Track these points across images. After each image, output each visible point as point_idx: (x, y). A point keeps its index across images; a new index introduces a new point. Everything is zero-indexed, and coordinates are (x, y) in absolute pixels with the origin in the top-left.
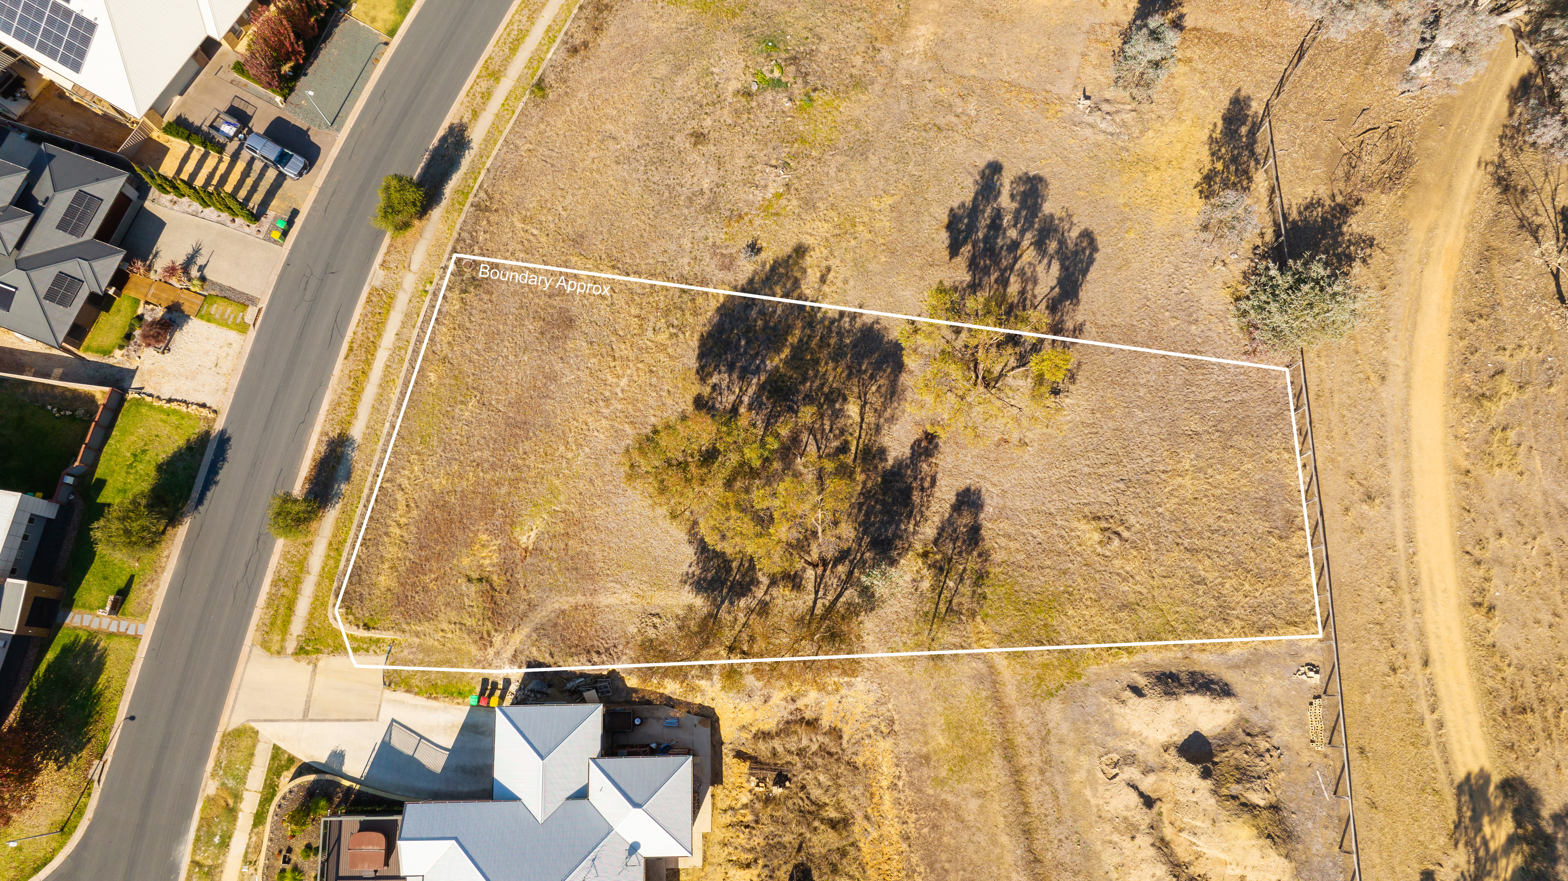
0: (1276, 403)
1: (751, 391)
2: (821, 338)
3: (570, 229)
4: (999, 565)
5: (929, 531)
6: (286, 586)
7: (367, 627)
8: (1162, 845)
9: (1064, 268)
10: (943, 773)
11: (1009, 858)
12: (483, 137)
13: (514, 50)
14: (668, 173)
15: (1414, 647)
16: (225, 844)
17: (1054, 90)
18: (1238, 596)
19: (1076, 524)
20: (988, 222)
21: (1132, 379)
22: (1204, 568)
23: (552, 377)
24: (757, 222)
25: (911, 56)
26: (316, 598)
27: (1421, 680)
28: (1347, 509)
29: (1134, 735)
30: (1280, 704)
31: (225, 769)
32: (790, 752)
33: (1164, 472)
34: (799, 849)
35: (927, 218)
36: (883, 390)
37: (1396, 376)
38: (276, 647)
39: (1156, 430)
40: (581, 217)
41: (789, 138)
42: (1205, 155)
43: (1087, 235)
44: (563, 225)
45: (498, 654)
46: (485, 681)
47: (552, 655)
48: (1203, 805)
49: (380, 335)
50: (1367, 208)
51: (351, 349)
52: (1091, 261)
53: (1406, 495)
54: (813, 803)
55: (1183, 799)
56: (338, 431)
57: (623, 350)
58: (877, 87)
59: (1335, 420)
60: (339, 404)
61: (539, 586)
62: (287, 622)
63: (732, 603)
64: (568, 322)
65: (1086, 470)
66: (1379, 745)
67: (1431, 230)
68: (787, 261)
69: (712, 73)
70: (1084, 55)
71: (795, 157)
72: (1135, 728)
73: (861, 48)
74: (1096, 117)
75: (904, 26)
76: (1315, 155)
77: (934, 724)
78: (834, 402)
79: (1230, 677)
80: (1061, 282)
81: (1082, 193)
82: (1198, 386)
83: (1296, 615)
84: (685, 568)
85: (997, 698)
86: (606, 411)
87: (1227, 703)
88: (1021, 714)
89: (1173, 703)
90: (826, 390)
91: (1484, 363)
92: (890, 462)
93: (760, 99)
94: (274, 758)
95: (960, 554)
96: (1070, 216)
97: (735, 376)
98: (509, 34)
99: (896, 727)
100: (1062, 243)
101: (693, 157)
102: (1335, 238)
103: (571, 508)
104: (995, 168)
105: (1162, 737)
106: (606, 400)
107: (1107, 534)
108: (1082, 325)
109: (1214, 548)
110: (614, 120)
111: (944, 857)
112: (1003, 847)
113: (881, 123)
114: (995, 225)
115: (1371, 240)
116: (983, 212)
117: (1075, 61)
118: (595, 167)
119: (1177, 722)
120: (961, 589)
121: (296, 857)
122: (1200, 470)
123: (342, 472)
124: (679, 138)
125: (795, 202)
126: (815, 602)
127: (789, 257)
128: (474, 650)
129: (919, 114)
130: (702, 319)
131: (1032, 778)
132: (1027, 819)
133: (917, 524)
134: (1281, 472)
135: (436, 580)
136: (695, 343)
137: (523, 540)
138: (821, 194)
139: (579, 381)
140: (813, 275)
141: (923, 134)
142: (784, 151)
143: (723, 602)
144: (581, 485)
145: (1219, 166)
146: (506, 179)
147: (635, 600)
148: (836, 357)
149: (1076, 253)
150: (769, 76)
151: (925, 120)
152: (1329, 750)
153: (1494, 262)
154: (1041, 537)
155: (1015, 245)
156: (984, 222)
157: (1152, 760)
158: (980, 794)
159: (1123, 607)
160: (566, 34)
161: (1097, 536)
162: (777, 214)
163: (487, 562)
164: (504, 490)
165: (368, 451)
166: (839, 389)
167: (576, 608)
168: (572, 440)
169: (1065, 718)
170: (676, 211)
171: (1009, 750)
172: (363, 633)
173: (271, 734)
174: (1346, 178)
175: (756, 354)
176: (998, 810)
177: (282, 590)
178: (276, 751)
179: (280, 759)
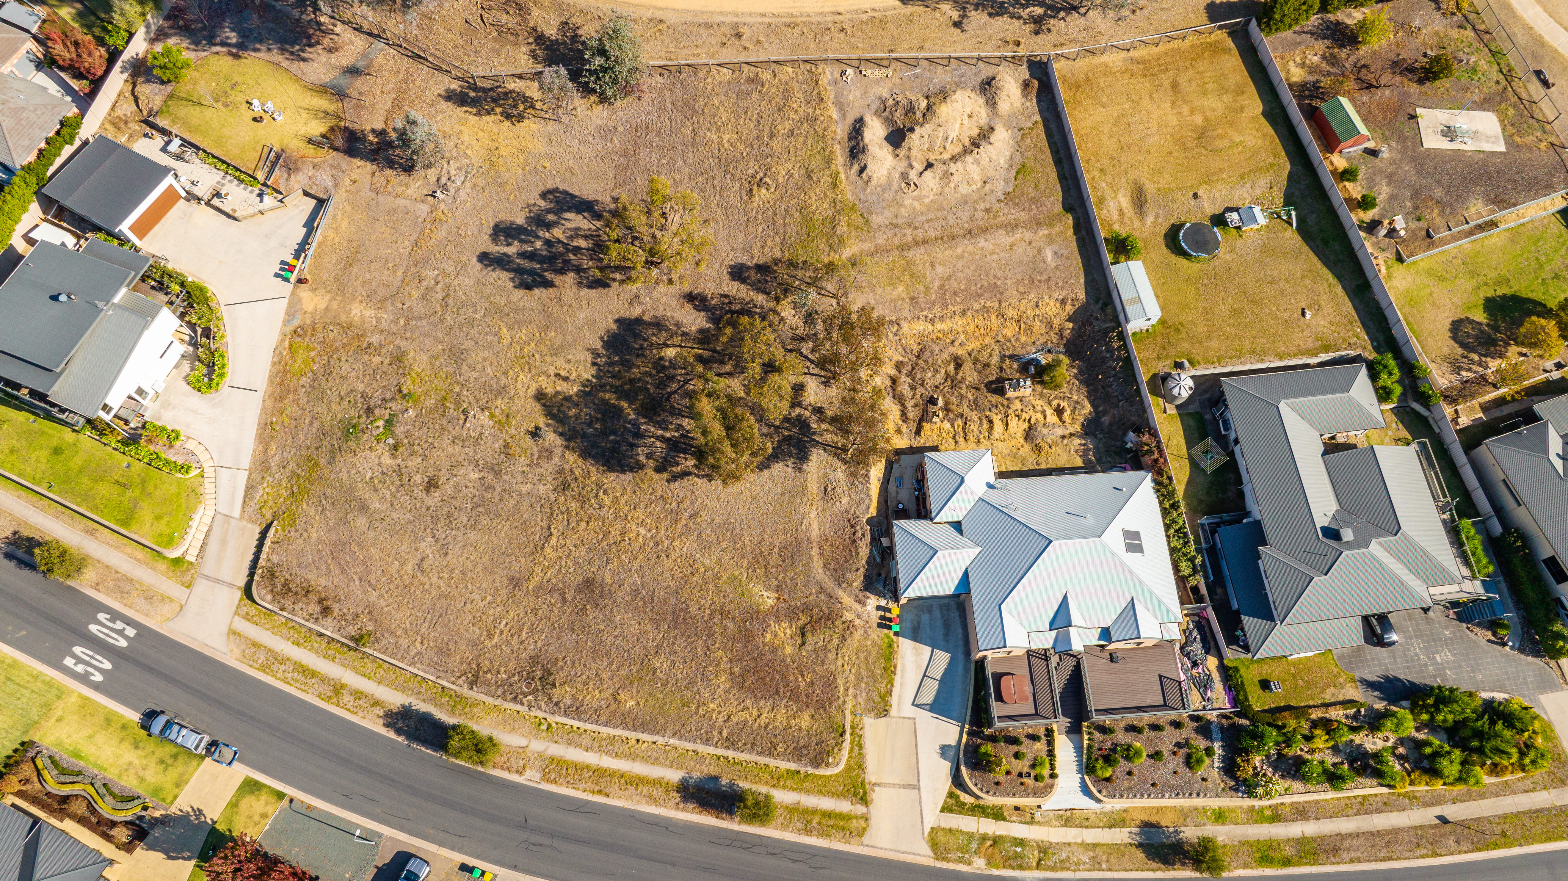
1: (653, 429)
2: (613, 377)
3: (504, 591)
4: (783, 252)
5: (760, 298)
6: (810, 822)
7: (843, 734)
8: (954, 159)
9: (569, 210)
10: (921, 288)
11: (971, 248)
12: (400, 694)
13: (314, 674)
14: (461, 509)
15: (830, 18)
16: (1021, 842)
17: (423, 216)
18: (801, 111)
19: (755, 205)
20: (527, 261)
22: (783, 128)
23: (636, 592)
24: (513, 431)
25: (379, 320)
26: (820, 792)
27: (849, 17)
28: (745, 48)
29: (889, 173)
30: (866, 92)
31: (964, 855)
32: (914, 396)
33: (719, 150)
34: (977, 389)
35: (522, 304)
36: (655, 331)
37: (660, 15)
38: (862, 823)
39: (690, 154)
40: (494, 581)
41: (441, 410)
42: (489, 118)
43: (545, 194)
44: (499, 599)
45: (859, 616)
46: (880, 626)
47: (857, 570)
48: (930, 131)
49: (588, 766)
50: (540, 24)
51: (600, 792)
52: (565, 193)
53: (736, 15)
54: (946, 380)
55: (927, 145)
56: (675, 794)
57: (615, 535)
58: (403, 344)
59: (686, 51)
60: (650, 796)
61: (805, 586)
62: (841, 816)
63: (814, 433)
64: (588, 584)
65: (717, 197)
66: (887, 42)
68: (548, 406)
69: (371, 478)
70: (397, 196)
71: (458, 404)
72: (885, 173)
73: (366, 357)
74: (452, 188)
75: (350, 326)
76: (498, 53)
77: (890, 294)
78: (664, 367)
79: (850, 119)
80: (579, 212)
81: (512, 197)
82: (660, 128)
83: (811, 79)
84: (790, 470)
86: (666, 543)
87: (867, 121)
88: (881, 241)
89: (870, 147)
90: (654, 372)
92: (709, 325)
93: (402, 436)
94: (951, 811)
95: (775, 278)
96: (528, 206)
97: (641, 442)
98: (297, 681)
99: (894, 319)
100: (549, 211)
101: (449, 489)
102: (560, 44)
103: (745, 564)
104: (485, 258)
105: (890, 157)
106: (657, 544)
107: (761, 185)
108: (613, 198)
109: (769, 123)
110: (404, 562)
111: (973, 288)
112: (963, 252)
113: (436, 339)
114: (531, 256)
115: (562, 22)
116: (518, 264)
117: (401, 202)
118: (447, 576)
119: (880, 147)
120: (800, 276)
121: (1024, 766)
122: (718, 129)
123: (711, 785)
124: (429, 502)
125: (499, 402)
126: (812, 375)
127: (544, 405)
128: (858, 635)
129: (432, 311)
130: (592, 471)
131: (920, 234)
132: (946, 238)
133: (756, 307)
134: (720, 83)
135: (803, 676)
136: (612, 476)
137: (770, 602)
138: (493, 383)
139: (641, 567)
140: (562, 386)
141: (449, 308)
142: (453, 413)
143: (814, 440)
144: (727, 557)
145: (498, 110)
146: (448, 659)
147: (815, 507)
148: (628, 365)
149: (558, 202)
150: (381, 430)
151: (438, 308)
152: (892, 68)
154: (764, 226)
155: (548, 243)
156: (526, 264)
157: (904, 164)
158: (933, 265)
159: (809, 177)
160: (308, 621)
161: (763, 191)
162: (508, 416)
163: (788, 631)
164: (729, 624)
165: (693, 763)
166: (654, 363)
167: (822, 555)
168: (690, 569)
169: (882, 213)
170: (496, 501)
171: (903, 248)
172: (848, 736)
173: (933, 817)
174: (517, 35)
175: (625, 427)
176: (941, 253)
177: (814, 824)
178: (946, 809)
179: (952, 806)
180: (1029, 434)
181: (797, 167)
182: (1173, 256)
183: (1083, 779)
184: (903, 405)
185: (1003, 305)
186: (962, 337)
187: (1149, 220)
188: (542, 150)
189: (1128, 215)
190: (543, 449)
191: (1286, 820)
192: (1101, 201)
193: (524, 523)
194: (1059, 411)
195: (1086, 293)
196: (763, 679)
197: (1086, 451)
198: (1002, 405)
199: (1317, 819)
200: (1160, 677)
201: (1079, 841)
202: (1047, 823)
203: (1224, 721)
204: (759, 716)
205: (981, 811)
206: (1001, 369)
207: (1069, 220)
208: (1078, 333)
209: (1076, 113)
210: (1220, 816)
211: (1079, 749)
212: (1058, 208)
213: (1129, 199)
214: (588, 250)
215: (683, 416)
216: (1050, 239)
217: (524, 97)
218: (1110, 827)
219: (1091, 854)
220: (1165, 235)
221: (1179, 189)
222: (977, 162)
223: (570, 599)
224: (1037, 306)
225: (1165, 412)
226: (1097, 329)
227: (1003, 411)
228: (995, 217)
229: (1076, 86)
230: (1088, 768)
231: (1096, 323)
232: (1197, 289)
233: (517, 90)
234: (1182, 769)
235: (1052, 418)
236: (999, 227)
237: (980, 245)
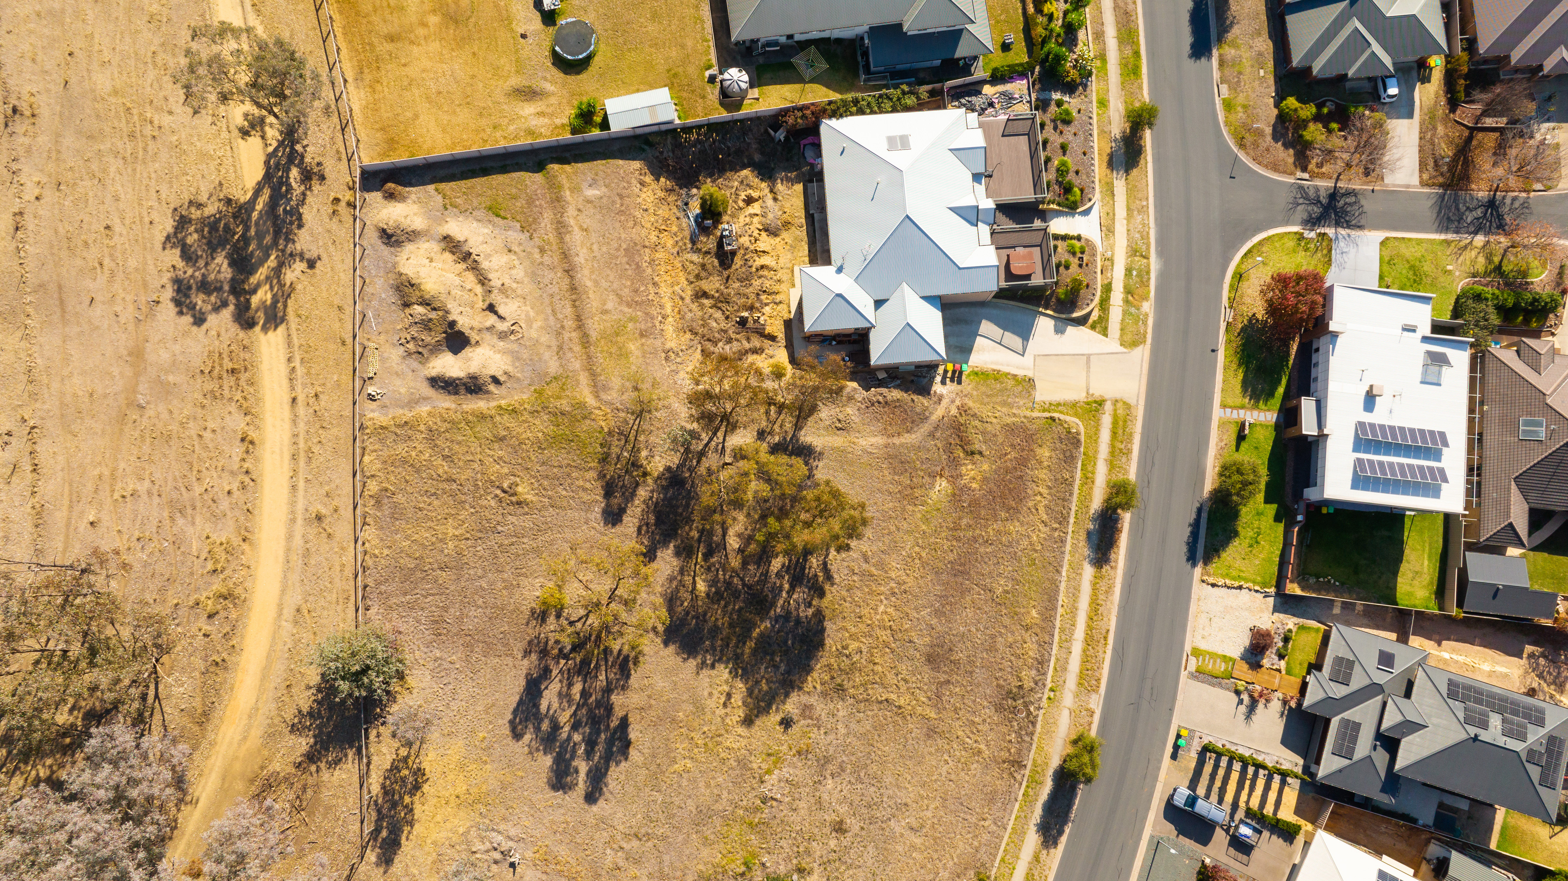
0: (380, 593)
1: (781, 602)
2: (728, 645)
3: (939, 742)
4: (590, 468)
5: (642, 493)
6: (1121, 450)
7: (1053, 419)
8: (483, 280)
9: (537, 706)
10: (630, 325)
11: (586, 272)
12: (1027, 837)
14: (863, 795)
15: (301, 410)
16: (1129, 271)
17: (539, 875)
18: (420, 447)
19: (535, 499)
20: (597, 748)
21: (488, 611)
22: (443, 468)
23: (938, 613)
24: (784, 748)
26: (1096, 441)
27: (299, 389)
28: (336, 511)
29: (499, 352)
30: (397, 374)
31: (1139, 319)
32: (737, 340)
33: (467, 539)
34: (728, 277)
35: (646, 751)
36: (678, 603)
37: (288, 613)
38: (1119, 405)
39: (472, 572)
40: (930, 754)
41: (763, 827)
42: (418, 809)
43: (517, 736)
44: (946, 747)
45: (953, 401)
46: (959, 382)
47: (913, 401)
48: (456, 304)
49: (1084, 651)
50: (292, 759)
51: (1105, 638)
52: (515, 712)
53: (293, 521)
54: (720, 308)
55: (468, 309)
56: (1104, 570)
57: (885, 635)
59: (337, 580)
60: (1107, 592)
61: (929, 450)
62: (1115, 423)
63: (785, 438)
64: (932, 659)
65: (525, 540)
66: (332, 347)
67: (245, 738)
68: (759, 712)
71: (757, 809)
72: (498, 356)
74: (506, 845)
77: (637, 357)
78: (717, 592)
79: (429, 392)
80: (539, 694)
81: (520, 773)
82: (437, 607)
83: (379, 434)
84: (821, 464)
85: (593, 375)
86: (893, 585)
87: (434, 373)
88: (577, 365)
89: (471, 371)
90: (723, 603)
91: (221, 625)
92: (672, 545)
93: (790, 866)
94: (1106, 328)
95: (619, 477)
96: (530, 753)
97: (794, 613)
99: (663, 355)
100: (538, 729)
101: (843, 809)
102: (321, 732)
103: (910, 508)
104: (591, 798)
105: (479, 350)
106: (893, 594)
107: (512, 491)
108: (524, 657)
109: (434, 483)
110: (913, 847)
111: (630, 272)
112: (590, 279)
113: (686, 842)
114: (591, 744)
115: (291, 732)
116: (600, 757)
118: (926, 801)
119: (469, 359)
120: (618, 450)
121: (1074, 262)
122: (441, 540)
123: (1095, 538)
124: (856, 829)
125: (755, 766)
126: (724, 440)
127: (757, 716)
128: (971, 404)
129: (654, 851)
130: (824, 661)
131: (570, 323)
132: (574, 297)
133: (651, 498)
134: (382, 540)
135: (1006, 454)
136: (828, 642)
137: (944, 484)
138: (733, 773)
139: (916, 608)
140: (737, 699)
141: (650, 831)
142: (766, 813)
143: (791, 439)
144: (905, 525)
145: (407, 799)
146: (1000, 792)
147: (856, 440)
148: (716, 630)
149: (527, 720)
151: (650, 844)
152: (366, 343)
153: (199, 711)
154: (560, 489)
155: (575, 727)
156: (600, 748)
157: (487, 336)
158: (605, 312)
159: (502, 439)
161: (520, 489)
162: (769, 755)
163: (969, 467)
164: (964, 522)
165: (1077, 555)
166: (713, 603)
167: (899, 434)
168: (917, 561)
169: (546, 362)
170: (853, 758)
171: (585, 341)
172: (1056, 415)
173: (1111, 344)
174: (304, 789)
175: (779, 632)
176: (593, 301)
177: (1122, 446)
178: (1105, 332)
179: (1101, 327)
180: (772, 231)
181: (492, 453)
182: (590, 69)
183: (1081, 213)
184: (747, 352)
185: (647, 244)
186: (677, 288)
187: (549, 87)
188: (461, 743)
189: (544, 108)
190: (803, 715)
191: (1104, 49)
192: (530, 132)
193: (875, 728)
194: (749, 201)
195: (634, 159)
196: (1010, 490)
197: (789, 179)
198: (744, 255)
199: (1103, 24)
200: (1003, 136)
201: (1125, 222)
202: (1112, 247)
203: (1037, 87)
204: (1041, 495)
205: (1104, 304)
206: (707, 253)
207: (554, 167)
208: (671, 174)
209: (425, 147)
210: (1103, 103)
211: (1058, 214)
212: (538, 177)
213: (526, 105)
214: (585, 682)
215: (767, 572)
216: (576, 189)
217: (391, 770)
218: (1113, 195)
219: (1136, 213)
220: (566, 73)
221: (517, 52)
222: (488, 256)
223: (946, 677)
224: (646, 210)
225: (757, 99)
226: (671, 154)
227: (751, 254)
228: (549, 243)
229: (392, 143)
230: (1072, 208)
231: (665, 154)
232: (629, 50)
233: (381, 780)
234: (1071, 129)
235: (755, 208)
236: (561, 239)
237: (583, 261)
